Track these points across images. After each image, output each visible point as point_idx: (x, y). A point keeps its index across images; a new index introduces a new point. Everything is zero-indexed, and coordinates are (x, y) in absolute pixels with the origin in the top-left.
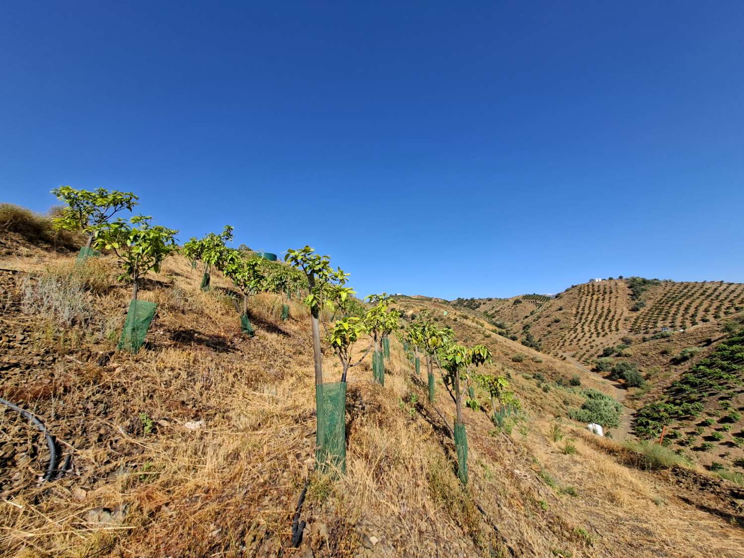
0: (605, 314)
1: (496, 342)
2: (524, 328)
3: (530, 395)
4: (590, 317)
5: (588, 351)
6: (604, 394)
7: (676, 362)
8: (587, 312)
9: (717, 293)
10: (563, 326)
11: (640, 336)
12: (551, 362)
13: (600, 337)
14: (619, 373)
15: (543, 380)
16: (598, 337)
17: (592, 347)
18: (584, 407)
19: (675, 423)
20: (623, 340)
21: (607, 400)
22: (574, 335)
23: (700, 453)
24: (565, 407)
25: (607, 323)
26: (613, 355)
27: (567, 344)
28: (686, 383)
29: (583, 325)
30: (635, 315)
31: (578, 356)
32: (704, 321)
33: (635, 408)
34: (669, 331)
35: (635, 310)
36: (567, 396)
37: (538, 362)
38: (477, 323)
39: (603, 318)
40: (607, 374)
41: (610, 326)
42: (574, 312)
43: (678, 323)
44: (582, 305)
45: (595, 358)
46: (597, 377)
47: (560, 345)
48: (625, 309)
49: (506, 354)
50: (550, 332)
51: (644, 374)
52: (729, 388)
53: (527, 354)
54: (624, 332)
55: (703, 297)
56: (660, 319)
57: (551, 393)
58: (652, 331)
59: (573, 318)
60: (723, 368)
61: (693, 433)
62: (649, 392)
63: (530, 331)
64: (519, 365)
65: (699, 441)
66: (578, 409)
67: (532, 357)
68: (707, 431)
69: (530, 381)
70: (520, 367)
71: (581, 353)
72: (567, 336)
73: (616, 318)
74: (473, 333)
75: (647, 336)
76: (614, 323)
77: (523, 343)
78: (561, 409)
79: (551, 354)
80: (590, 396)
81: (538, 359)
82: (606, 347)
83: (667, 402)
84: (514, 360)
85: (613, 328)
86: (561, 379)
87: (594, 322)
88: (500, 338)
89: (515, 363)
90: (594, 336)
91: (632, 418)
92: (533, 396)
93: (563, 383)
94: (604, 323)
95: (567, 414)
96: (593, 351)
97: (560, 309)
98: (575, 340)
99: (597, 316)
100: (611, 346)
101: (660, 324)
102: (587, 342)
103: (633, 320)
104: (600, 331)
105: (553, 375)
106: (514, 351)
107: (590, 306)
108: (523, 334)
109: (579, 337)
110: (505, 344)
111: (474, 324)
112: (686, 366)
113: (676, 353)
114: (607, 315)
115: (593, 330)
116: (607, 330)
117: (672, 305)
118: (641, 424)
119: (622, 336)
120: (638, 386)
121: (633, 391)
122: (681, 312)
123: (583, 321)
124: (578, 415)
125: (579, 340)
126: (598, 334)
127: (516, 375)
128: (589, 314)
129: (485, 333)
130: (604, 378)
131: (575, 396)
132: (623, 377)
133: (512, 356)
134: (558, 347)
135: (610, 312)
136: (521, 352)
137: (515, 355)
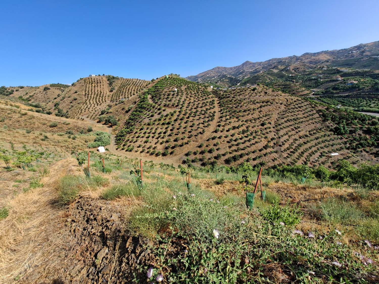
0: (99, 94)
1: (33, 117)
2: (55, 106)
3: (64, 145)
4: (93, 96)
5: (94, 113)
6: (103, 132)
7: (127, 112)
8: (90, 93)
9: (136, 83)
10: (79, 102)
11: (115, 103)
12: (75, 122)
13: (99, 106)
14: (108, 121)
15: (72, 134)
16: (98, 105)
17: (96, 111)
18: (95, 141)
19: (128, 135)
20: (108, 106)
21: (105, 134)
22: (86, 106)
23: (136, 143)
24: (86, 144)
25: (101, 98)
26: (105, 113)
27: (83, 111)
28: (130, 120)
29: (89, 100)
30: (112, 93)
31: (90, 116)
32: (134, 94)
33: (115, 134)
34: (124, 100)
35: (111, 91)
36: (86, 138)
37: (67, 124)
38: (11, 105)
39: (99, 96)
40: (104, 122)
41: (102, 99)
42: (84, 94)
43: (126, 96)
44: (87, 89)
45: (98, 116)
46: (100, 125)
47: (79, 113)
48: (107, 91)
49: (44, 124)
50: (72, 106)
51: (117, 119)
52: (141, 118)
53: (59, 121)
54: (108, 102)
55: (133, 85)
56: (121, 95)
57: (78, 139)
58: (118, 100)
59: (84, 97)
60: (139, 112)
61: (133, 137)
62: (120, 126)
63: (60, 107)
64: (55, 129)
65: (135, 139)
66: (92, 142)
67: (63, 122)
68: (137, 135)
69: (63, 136)
70: (57, 130)
71: (91, 115)
72: (83, 107)
73: (104, 96)
74: (9, 114)
75: (117, 103)
76: (104, 98)
77: (56, 115)
78: (85, 146)
79: (76, 118)
80: (98, 135)
81: (67, 123)
82: (102, 110)
83: (125, 129)
84: (51, 126)
85: (104, 101)
86: (83, 130)
87: (95, 98)
88: (36, 114)
89: (52, 128)
90: (96, 105)
91: (115, 138)
92: (67, 144)
93: (84, 132)
94: (99, 98)
95: (87, 147)
96: (96, 113)
97: (76, 92)
98: (87, 109)
99: (96, 95)
100: (104, 109)
101: (121, 97)
102: (93, 109)
103: (111, 96)
104: (98, 102)
105: (78, 129)
106: (50, 121)
107: (92, 90)
108: (55, 109)
109: (88, 107)
110: (42, 117)
111: (9, 107)
112: (130, 112)
113: (127, 109)
114: (100, 94)
115: (95, 103)
116: (101, 102)
117: (124, 88)
118: (118, 140)
119: (108, 104)
120: (115, 125)
121: (114, 127)
122: (127, 91)
123: (89, 98)
124: (93, 145)
125: (89, 108)
126: (98, 104)
127: (52, 135)
128: (91, 94)
129: (21, 112)
130: (103, 124)
131: (91, 137)
132: (110, 123)
133: (49, 124)
134: (79, 114)
135: (101, 92)
136: (55, 120)
137: (51, 123)
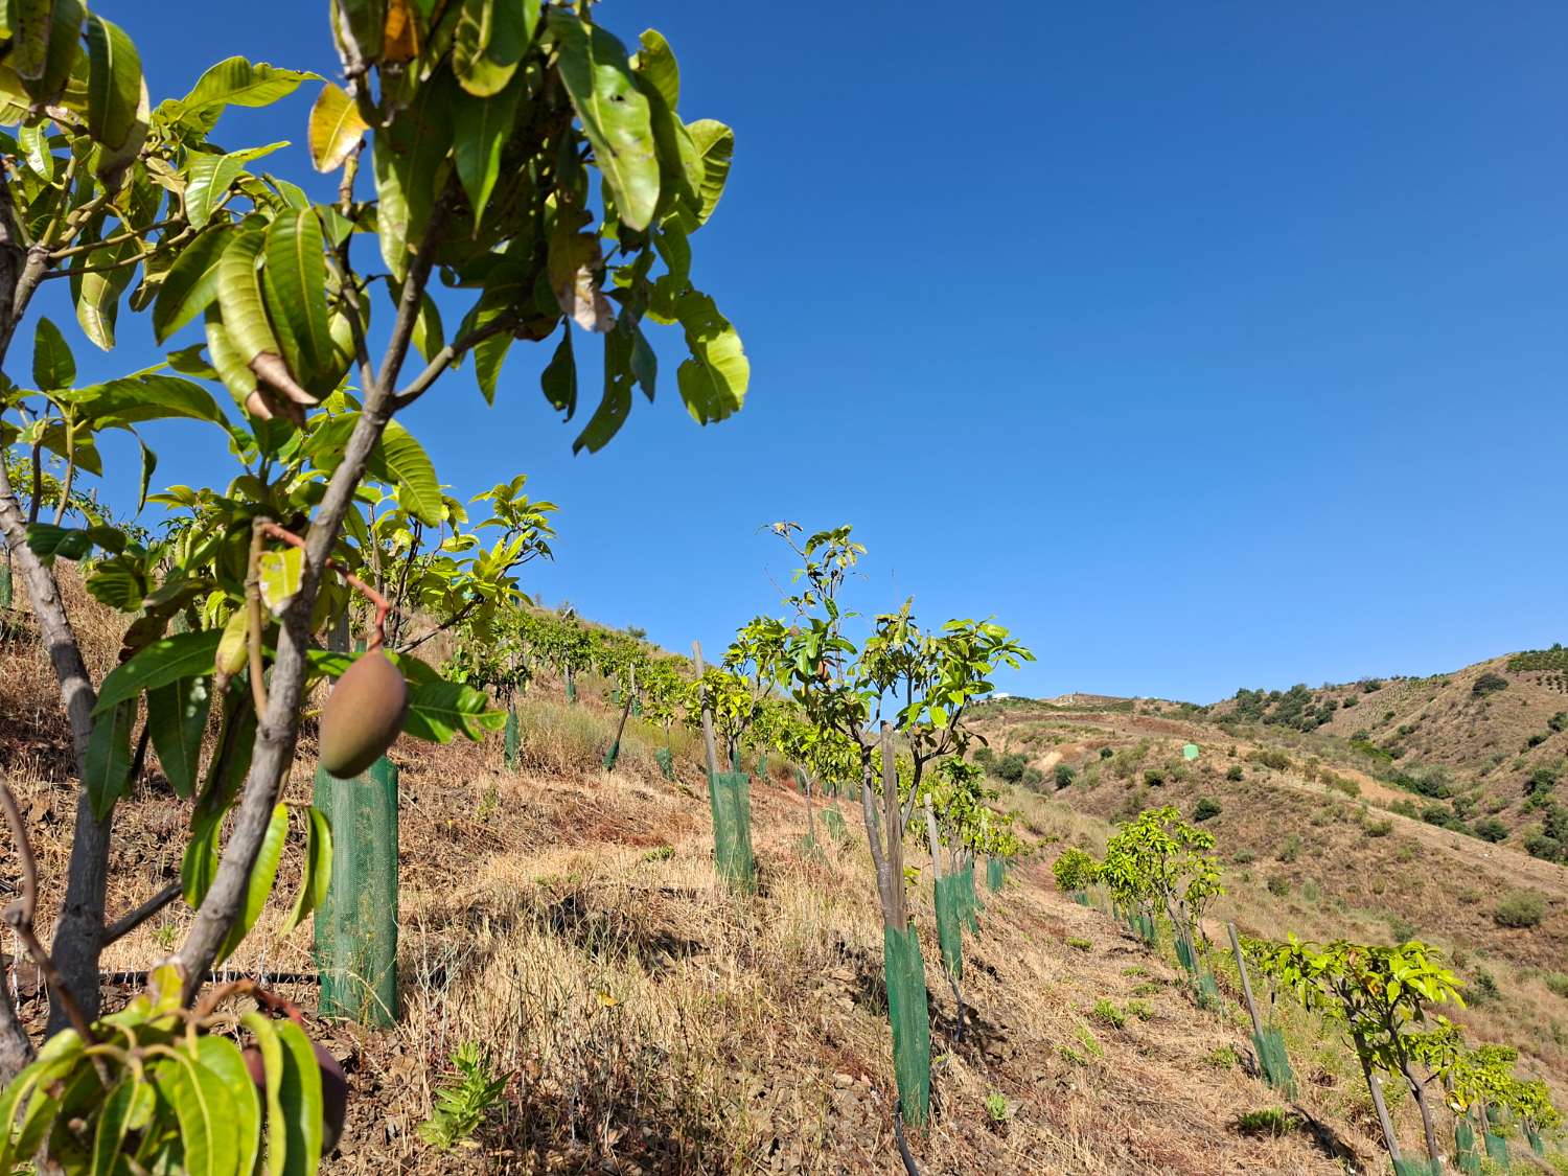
1: (1418, 851)
2: (1531, 787)
38: (1327, 780)
49: (1468, 900)
53: (1556, 893)
63: (1561, 797)
64: (1527, 942)
70: (1534, 948)
74: (1315, 824)
77: (1533, 849)
84: (1502, 921)
88: (1432, 836)
89: (1509, 933)
106: (1499, 883)
108: (1526, 811)
110: (1458, 856)
111: (1317, 787)
127: (1520, 980)
129: (1367, 818)
133: (1489, 905)
136: (1529, 885)
137: (1503, 902)
